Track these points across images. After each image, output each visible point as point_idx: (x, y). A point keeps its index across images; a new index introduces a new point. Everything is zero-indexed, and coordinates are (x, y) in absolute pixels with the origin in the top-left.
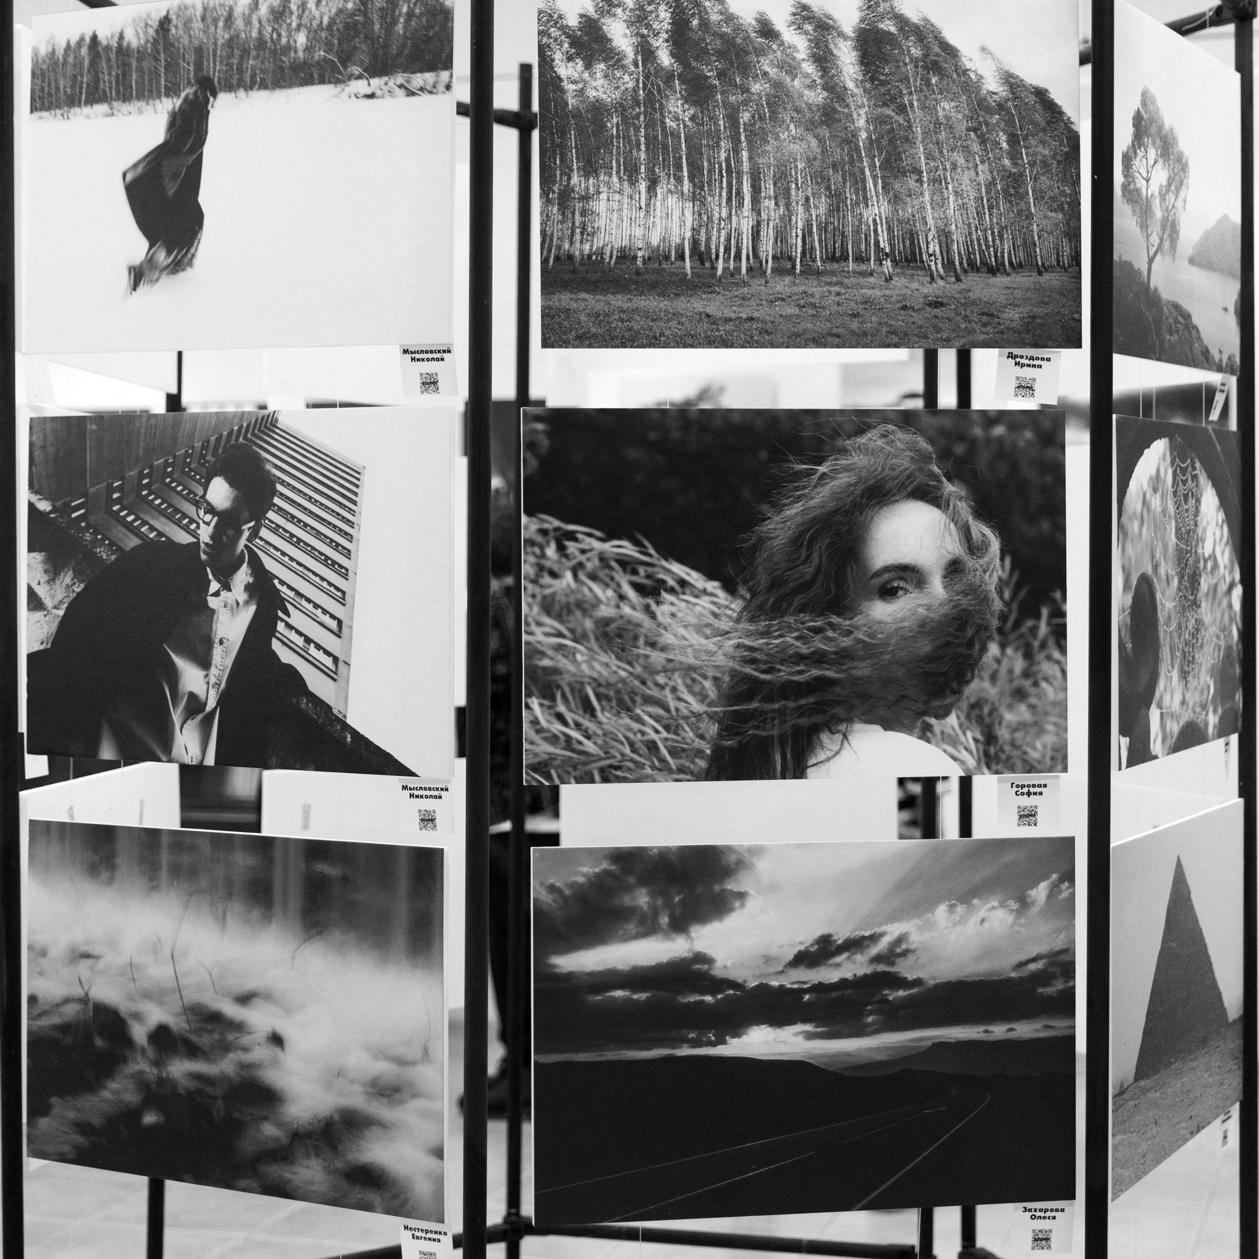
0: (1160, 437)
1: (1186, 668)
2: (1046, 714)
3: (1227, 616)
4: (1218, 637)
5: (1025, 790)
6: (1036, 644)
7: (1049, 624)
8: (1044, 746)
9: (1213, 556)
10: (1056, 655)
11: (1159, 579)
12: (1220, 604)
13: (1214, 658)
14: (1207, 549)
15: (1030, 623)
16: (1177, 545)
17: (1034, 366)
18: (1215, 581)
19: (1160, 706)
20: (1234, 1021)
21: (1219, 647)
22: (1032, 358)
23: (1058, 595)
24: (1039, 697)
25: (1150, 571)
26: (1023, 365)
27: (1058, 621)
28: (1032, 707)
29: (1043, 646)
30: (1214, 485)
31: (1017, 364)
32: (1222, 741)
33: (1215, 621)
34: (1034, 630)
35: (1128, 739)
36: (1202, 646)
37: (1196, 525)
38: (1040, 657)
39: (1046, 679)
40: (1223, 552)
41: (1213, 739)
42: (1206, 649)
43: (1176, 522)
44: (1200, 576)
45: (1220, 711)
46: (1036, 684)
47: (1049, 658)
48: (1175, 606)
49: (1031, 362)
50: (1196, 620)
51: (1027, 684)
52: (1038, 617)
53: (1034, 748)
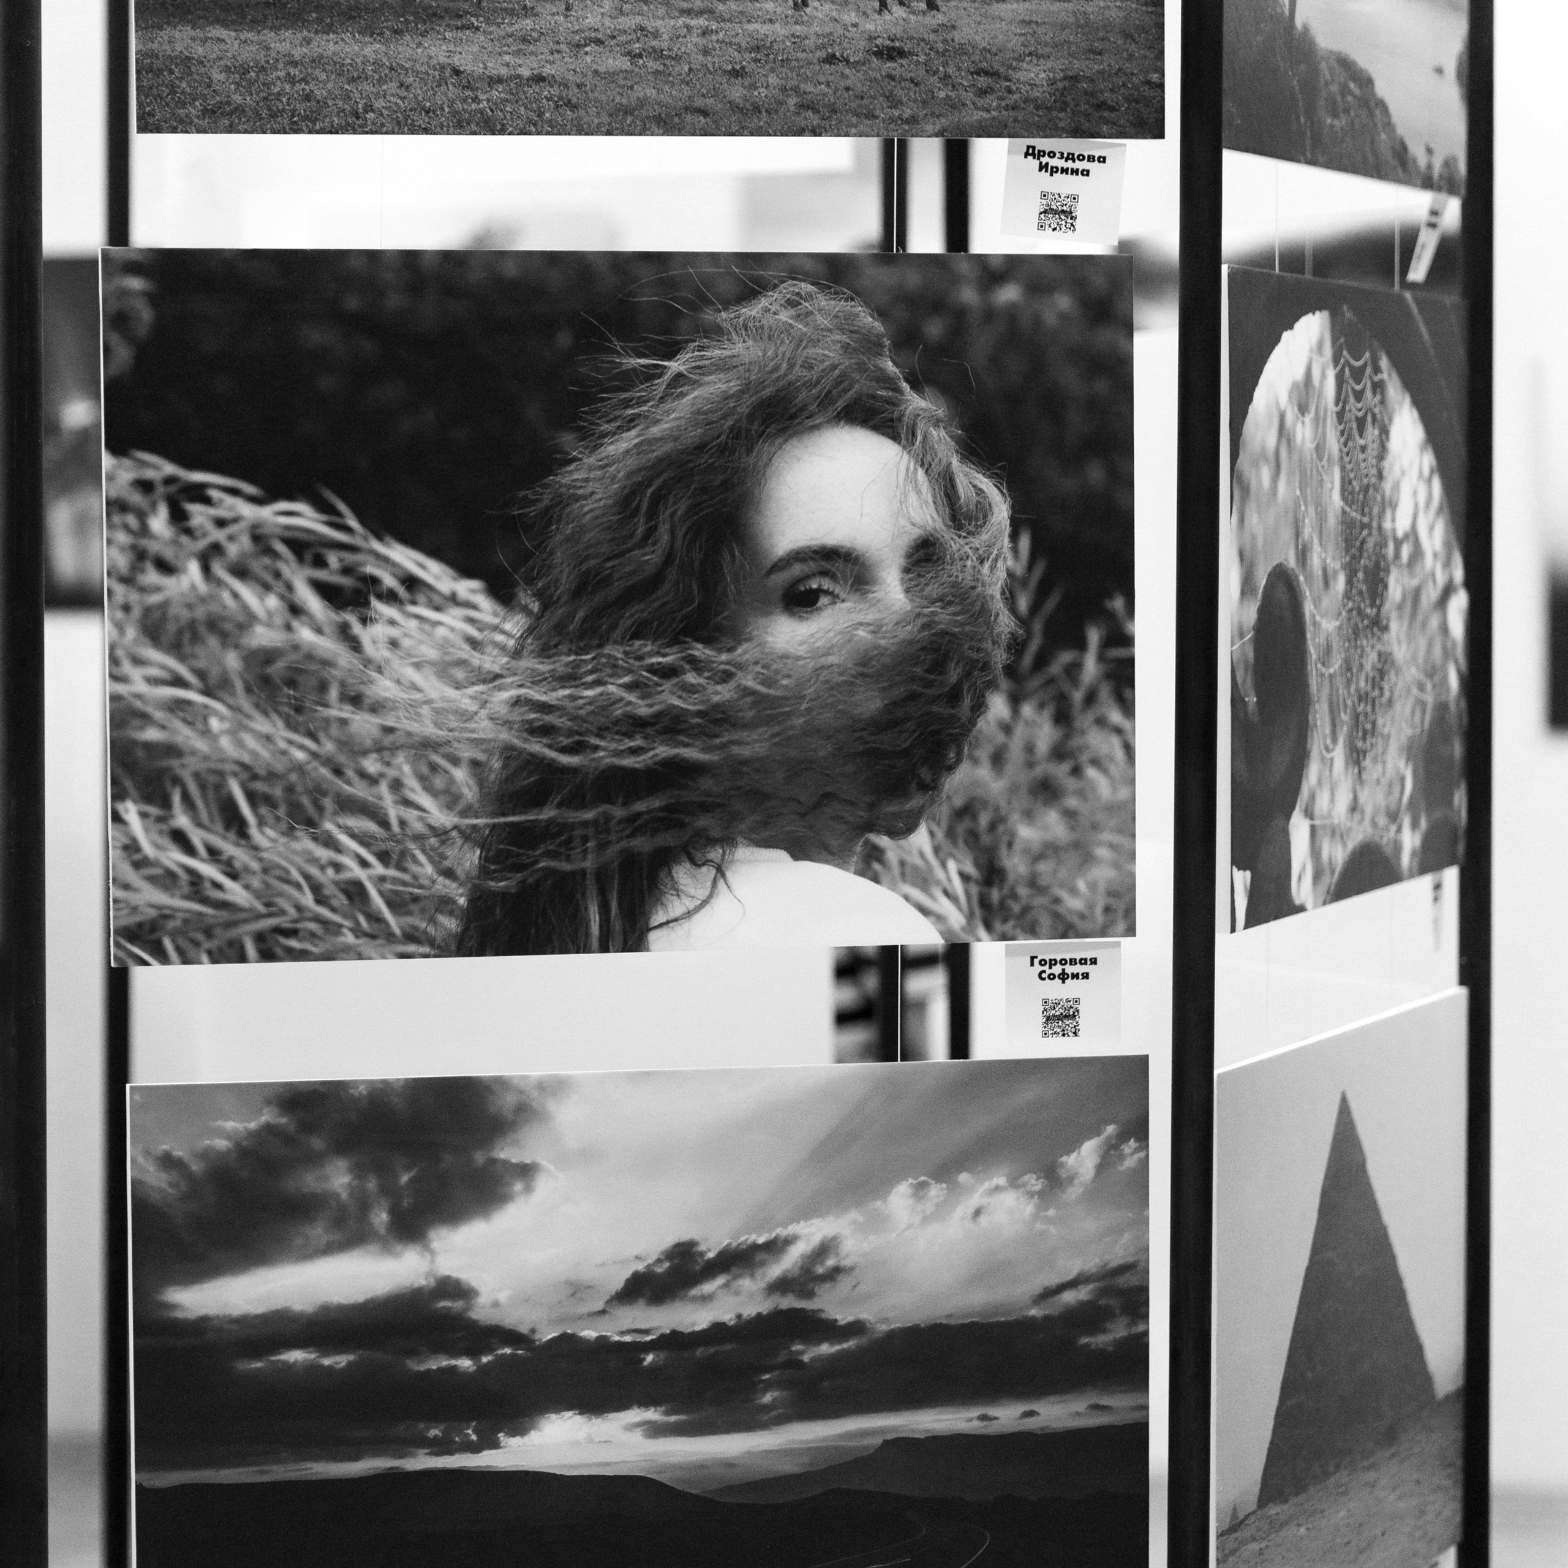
0: (1312, 309)
1: (1360, 744)
2: (1095, 827)
3: (1437, 652)
4: (1421, 687)
5: (1057, 969)
6: (1078, 696)
7: (1101, 658)
8: (1093, 886)
9: (1413, 535)
10: (1115, 717)
11: (1309, 578)
12: (1424, 625)
13: (1413, 727)
14: (1401, 522)
15: (1066, 657)
16: (1344, 512)
17: (1075, 172)
18: (1415, 582)
19: (1309, 814)
20: (1448, 1398)
21: (1423, 704)
22: (1071, 157)
23: (1118, 604)
24: (1081, 794)
25: (1292, 562)
26: (1054, 171)
27: (1117, 653)
28: (1070, 815)
29: (1091, 699)
30: (1416, 403)
31: (1043, 167)
32: (1426, 882)
33: (1414, 658)
34: (1073, 670)
35: (1248, 873)
36: (1390, 703)
37: (1380, 476)
38: (1084, 720)
39: (1096, 762)
40: (1431, 529)
41: (1411, 876)
42: (1398, 707)
43: (1343, 469)
44: (1388, 571)
45: (1423, 824)
46: (1077, 771)
47: (1101, 722)
48: (1340, 628)
49: (1070, 165)
50: (1380, 655)
51: (1060, 771)
52: (1081, 645)
53: (1073, 891)
